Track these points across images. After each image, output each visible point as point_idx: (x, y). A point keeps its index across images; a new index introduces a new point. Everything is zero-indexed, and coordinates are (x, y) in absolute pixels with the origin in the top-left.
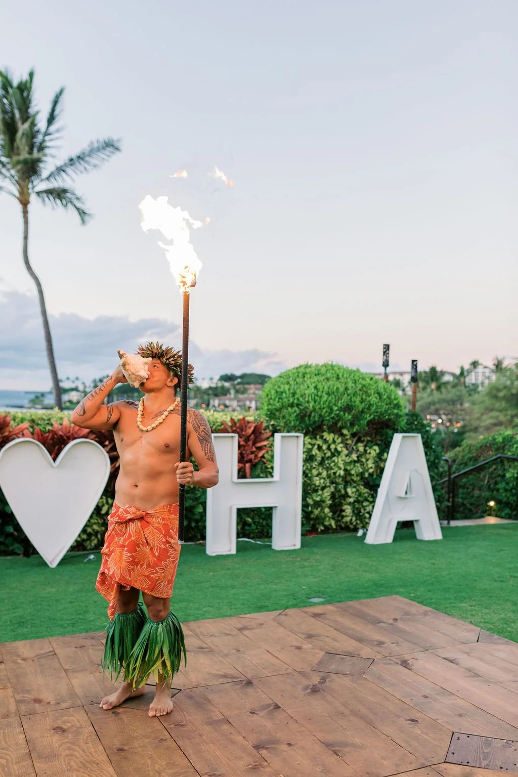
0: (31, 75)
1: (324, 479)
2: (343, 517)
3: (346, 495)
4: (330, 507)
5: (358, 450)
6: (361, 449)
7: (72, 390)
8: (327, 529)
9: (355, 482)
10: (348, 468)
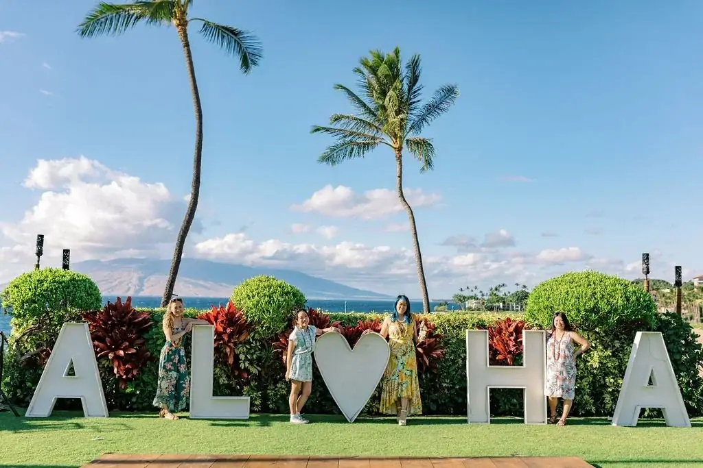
0: (397, 52)
1: (582, 369)
2: (605, 404)
3: (605, 386)
4: (591, 395)
5: (614, 346)
6: (618, 345)
7: (472, 298)
8: (589, 413)
9: (613, 374)
10: (605, 361)
